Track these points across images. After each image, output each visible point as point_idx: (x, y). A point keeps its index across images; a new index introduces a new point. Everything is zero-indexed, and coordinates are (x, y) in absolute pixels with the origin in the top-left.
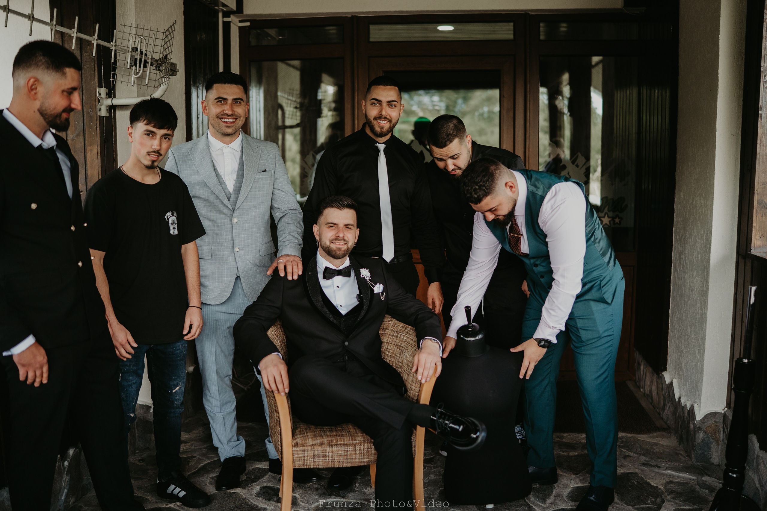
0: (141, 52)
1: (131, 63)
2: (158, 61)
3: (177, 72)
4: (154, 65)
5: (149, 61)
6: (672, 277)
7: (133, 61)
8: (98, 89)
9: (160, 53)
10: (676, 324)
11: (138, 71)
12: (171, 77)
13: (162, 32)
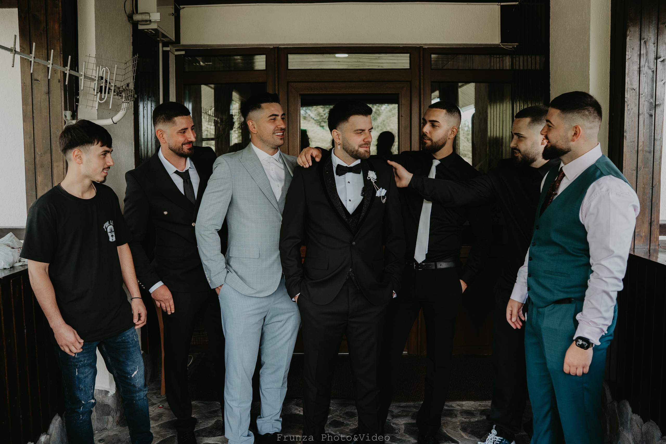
0: (106, 81)
1: (97, 90)
2: (120, 88)
4: (116, 92)
5: (113, 88)
7: (99, 88)
9: (121, 81)
11: (103, 97)
13: (123, 63)
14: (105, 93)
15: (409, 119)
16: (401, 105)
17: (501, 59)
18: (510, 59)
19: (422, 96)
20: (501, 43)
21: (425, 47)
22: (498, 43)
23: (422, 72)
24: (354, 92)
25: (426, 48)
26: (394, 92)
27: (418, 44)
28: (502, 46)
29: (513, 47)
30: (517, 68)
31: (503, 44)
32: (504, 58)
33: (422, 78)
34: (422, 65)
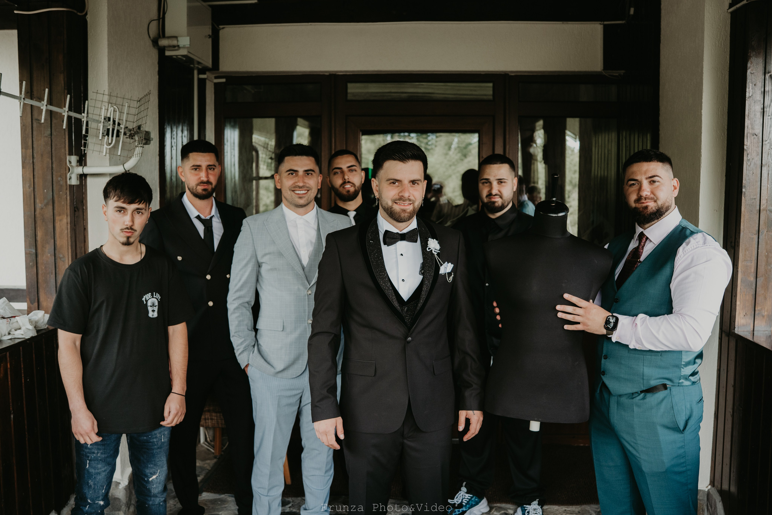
0: (114, 122)
1: (103, 133)
2: (131, 130)
3: (150, 141)
4: (127, 134)
5: (123, 130)
7: (105, 131)
8: (68, 156)
9: (134, 122)
11: (110, 142)
13: (136, 101)
14: (112, 137)
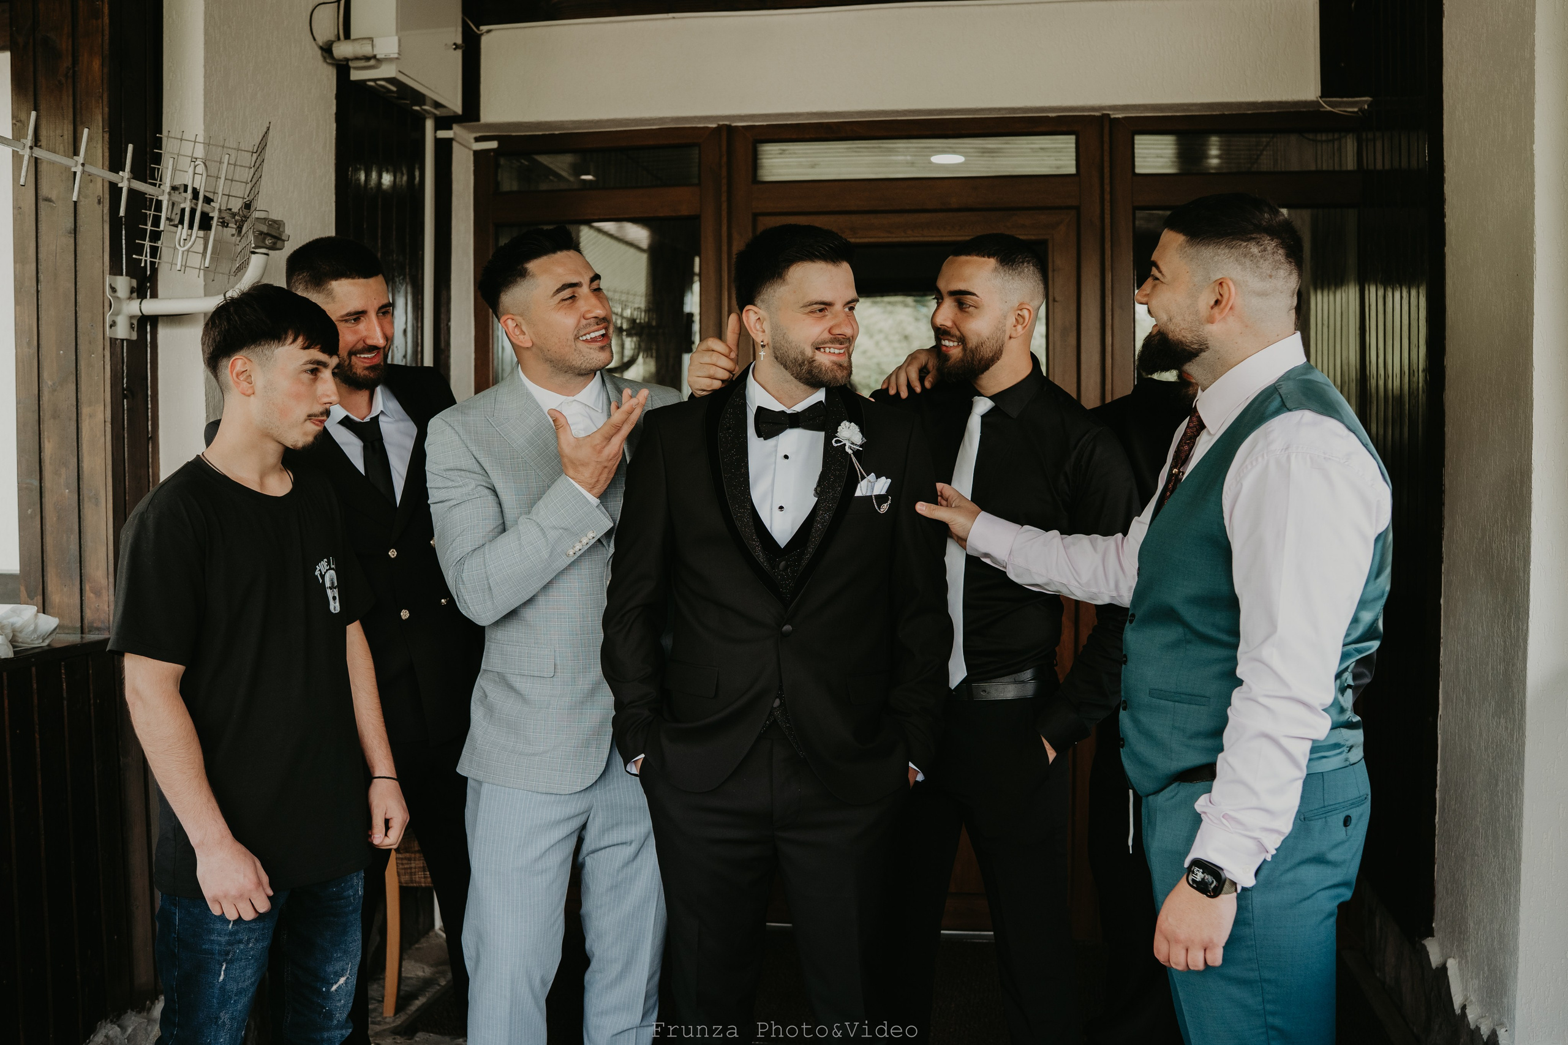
0: (195, 195)
2: (236, 216)
3: (284, 241)
5: (216, 215)
6: (1440, 713)
8: (108, 278)
9: (239, 197)
10: (1452, 825)
12: (271, 252)
13: (249, 151)
14: (191, 227)
15: (1073, 307)
16: (1053, 270)
17: (1336, 143)
18: (1356, 144)
19: (1108, 246)
20: (1321, 97)
21: (1117, 116)
22: (1315, 99)
23: (1107, 181)
24: (926, 239)
25: (1119, 118)
26: (1033, 237)
27: (1093, 109)
28: (1329, 109)
29: (1360, 110)
30: (1371, 167)
31: (1330, 101)
32: (1343, 141)
33: (1107, 197)
34: (1107, 164)
